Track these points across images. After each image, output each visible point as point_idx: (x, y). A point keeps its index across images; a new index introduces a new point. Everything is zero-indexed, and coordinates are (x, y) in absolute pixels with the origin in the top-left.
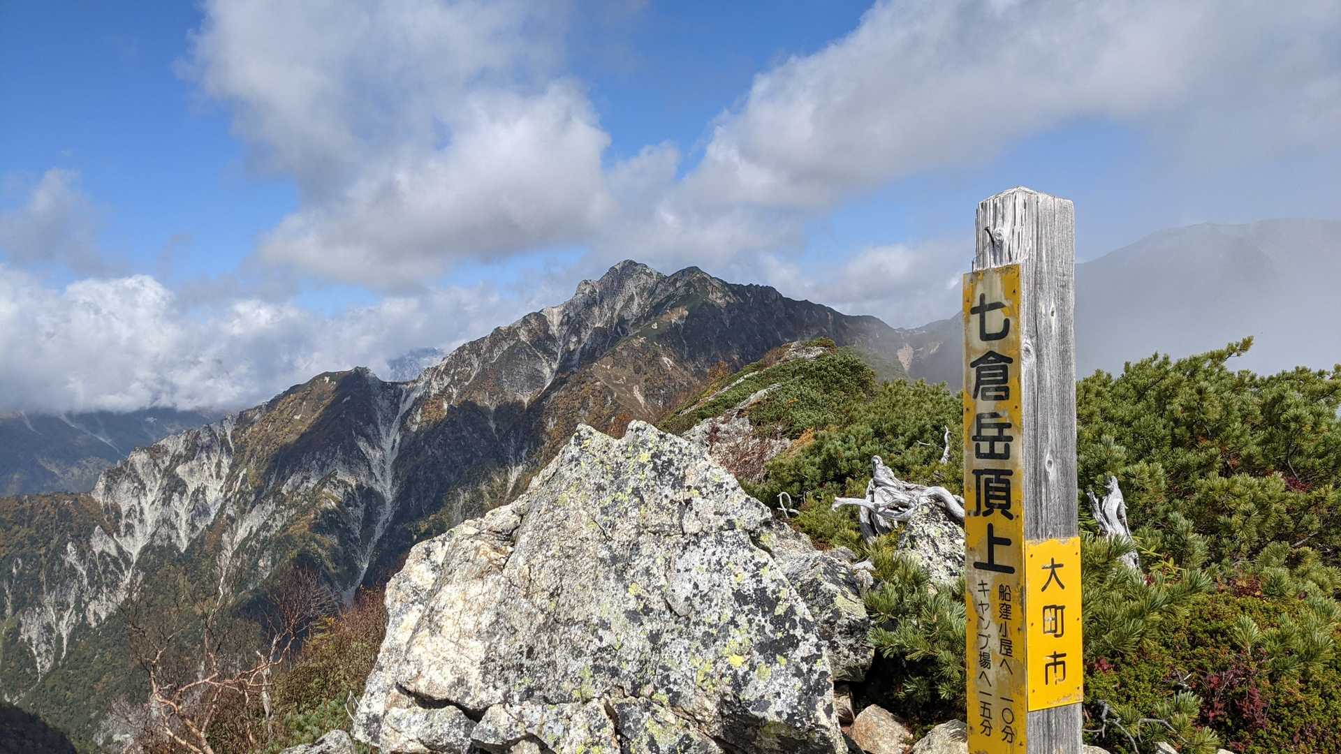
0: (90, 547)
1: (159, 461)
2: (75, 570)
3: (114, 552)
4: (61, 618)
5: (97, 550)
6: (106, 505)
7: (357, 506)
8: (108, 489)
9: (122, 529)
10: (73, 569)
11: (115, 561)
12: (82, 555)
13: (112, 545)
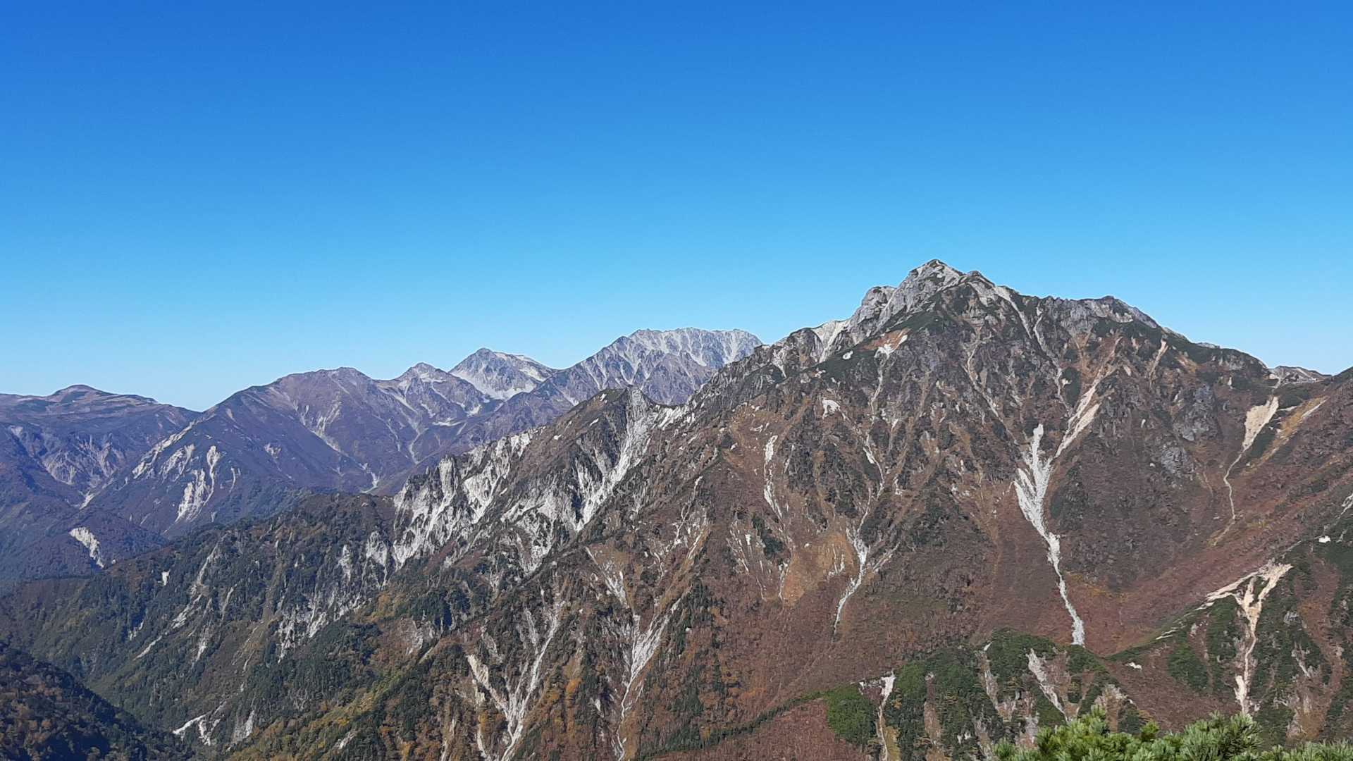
0: (364, 551)
1: (462, 471)
2: (341, 572)
3: (382, 560)
4: (316, 618)
5: (368, 555)
6: (401, 510)
7: (545, 546)
8: (409, 496)
9: (405, 537)
10: (340, 571)
11: (379, 569)
12: (354, 559)
13: (385, 553)
